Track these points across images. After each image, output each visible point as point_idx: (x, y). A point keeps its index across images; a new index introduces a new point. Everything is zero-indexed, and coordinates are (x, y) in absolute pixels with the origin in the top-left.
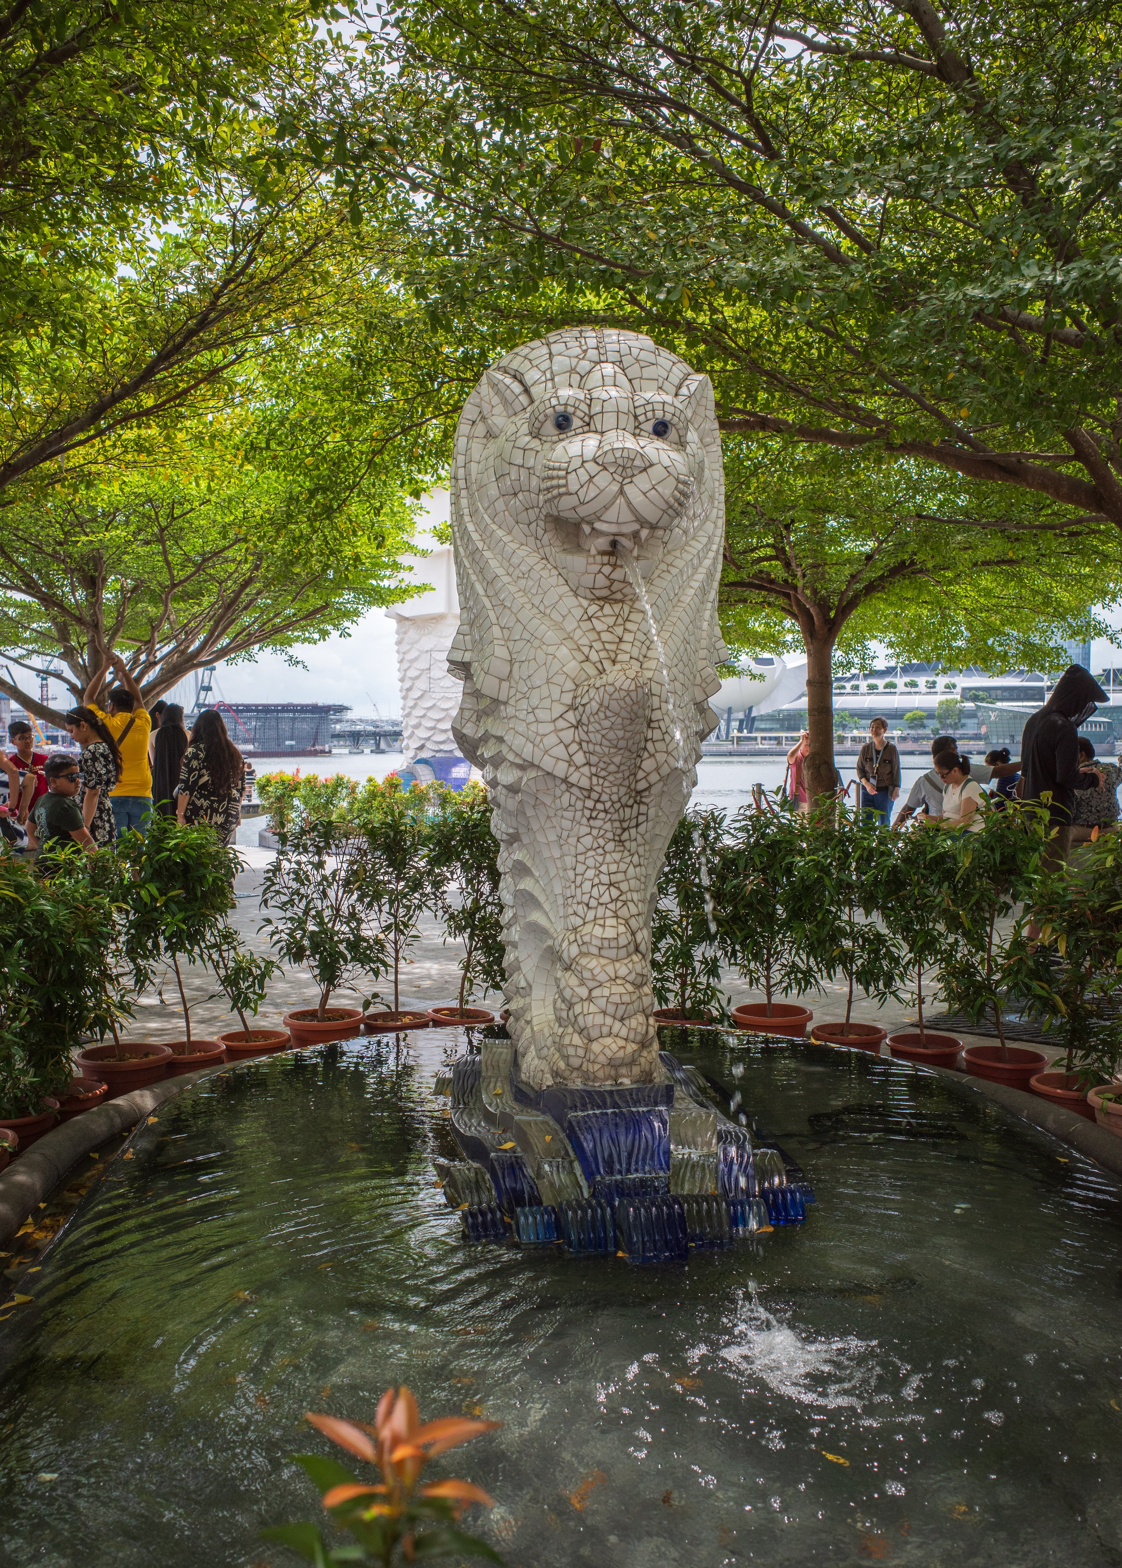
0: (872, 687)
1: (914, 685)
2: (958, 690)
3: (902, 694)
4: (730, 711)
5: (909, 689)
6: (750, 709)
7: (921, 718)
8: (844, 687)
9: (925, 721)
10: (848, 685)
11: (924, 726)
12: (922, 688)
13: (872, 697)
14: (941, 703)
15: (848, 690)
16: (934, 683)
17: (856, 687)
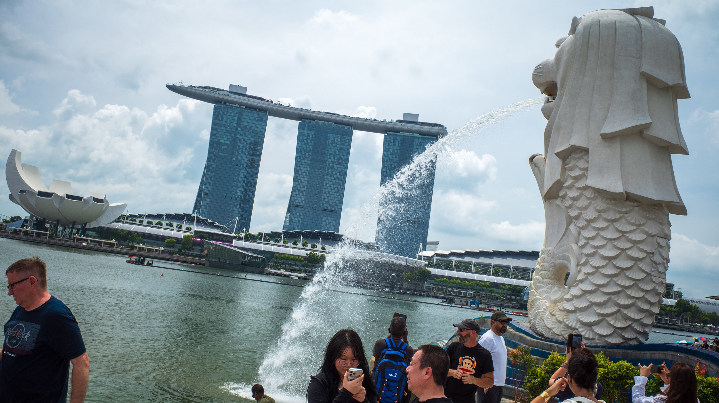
0: (150, 223)
1: (171, 225)
2: (193, 231)
3: (164, 229)
4: (74, 223)
5: (168, 227)
6: (86, 224)
7: (173, 242)
8: (135, 221)
9: (176, 244)
10: (138, 220)
11: (173, 247)
12: (175, 227)
13: (148, 228)
14: (185, 237)
15: (137, 222)
16: (181, 226)
17: (141, 222)
